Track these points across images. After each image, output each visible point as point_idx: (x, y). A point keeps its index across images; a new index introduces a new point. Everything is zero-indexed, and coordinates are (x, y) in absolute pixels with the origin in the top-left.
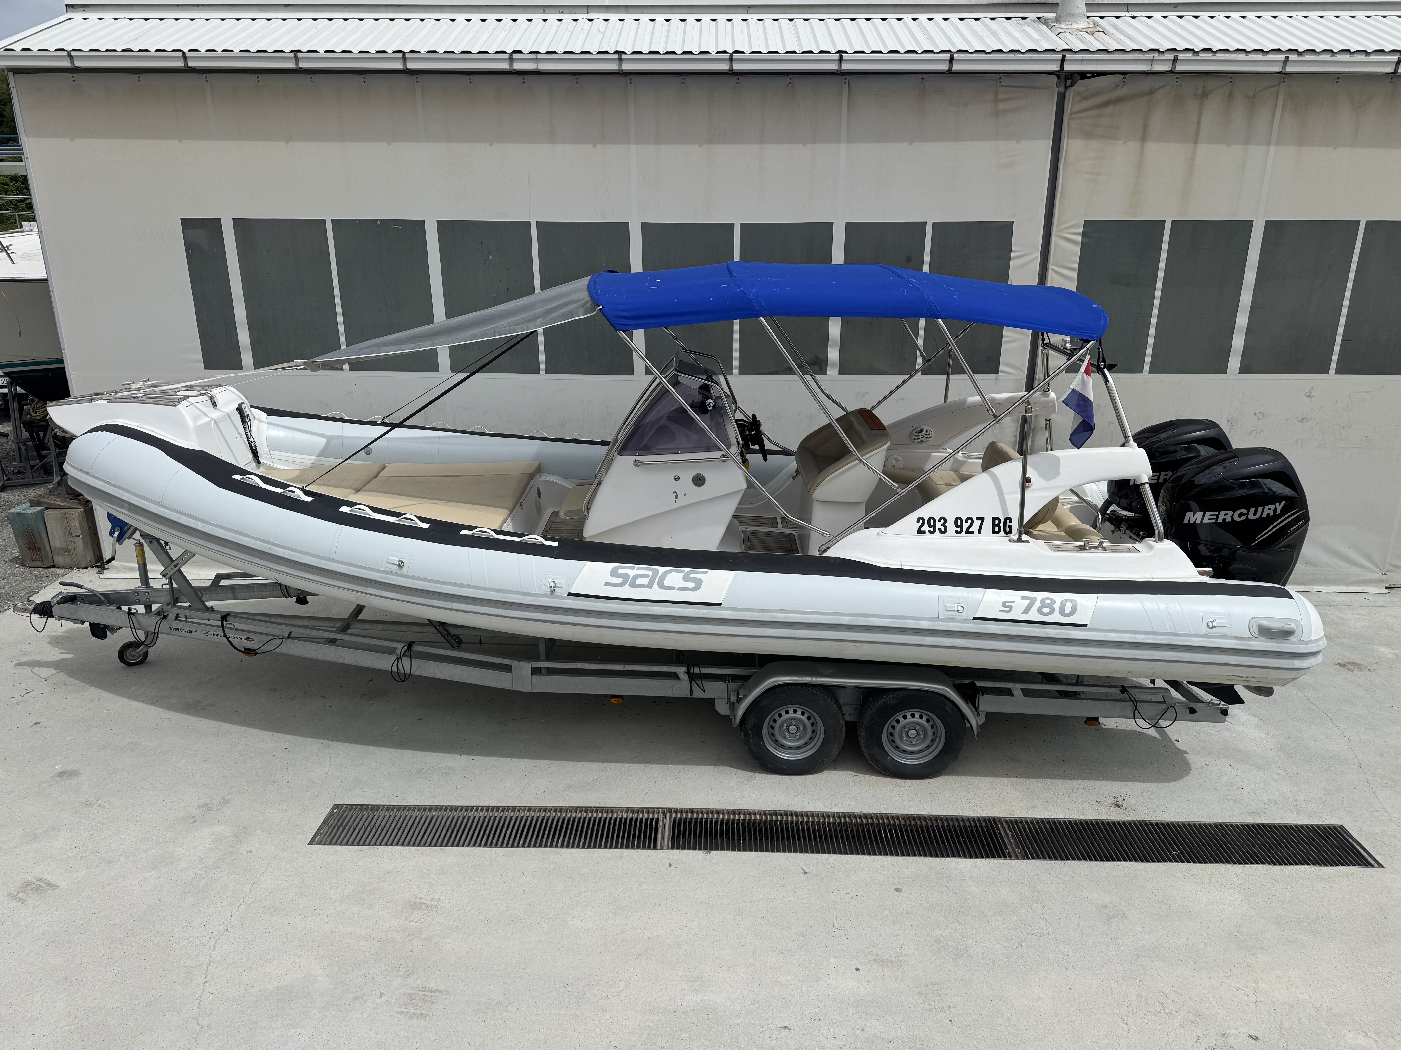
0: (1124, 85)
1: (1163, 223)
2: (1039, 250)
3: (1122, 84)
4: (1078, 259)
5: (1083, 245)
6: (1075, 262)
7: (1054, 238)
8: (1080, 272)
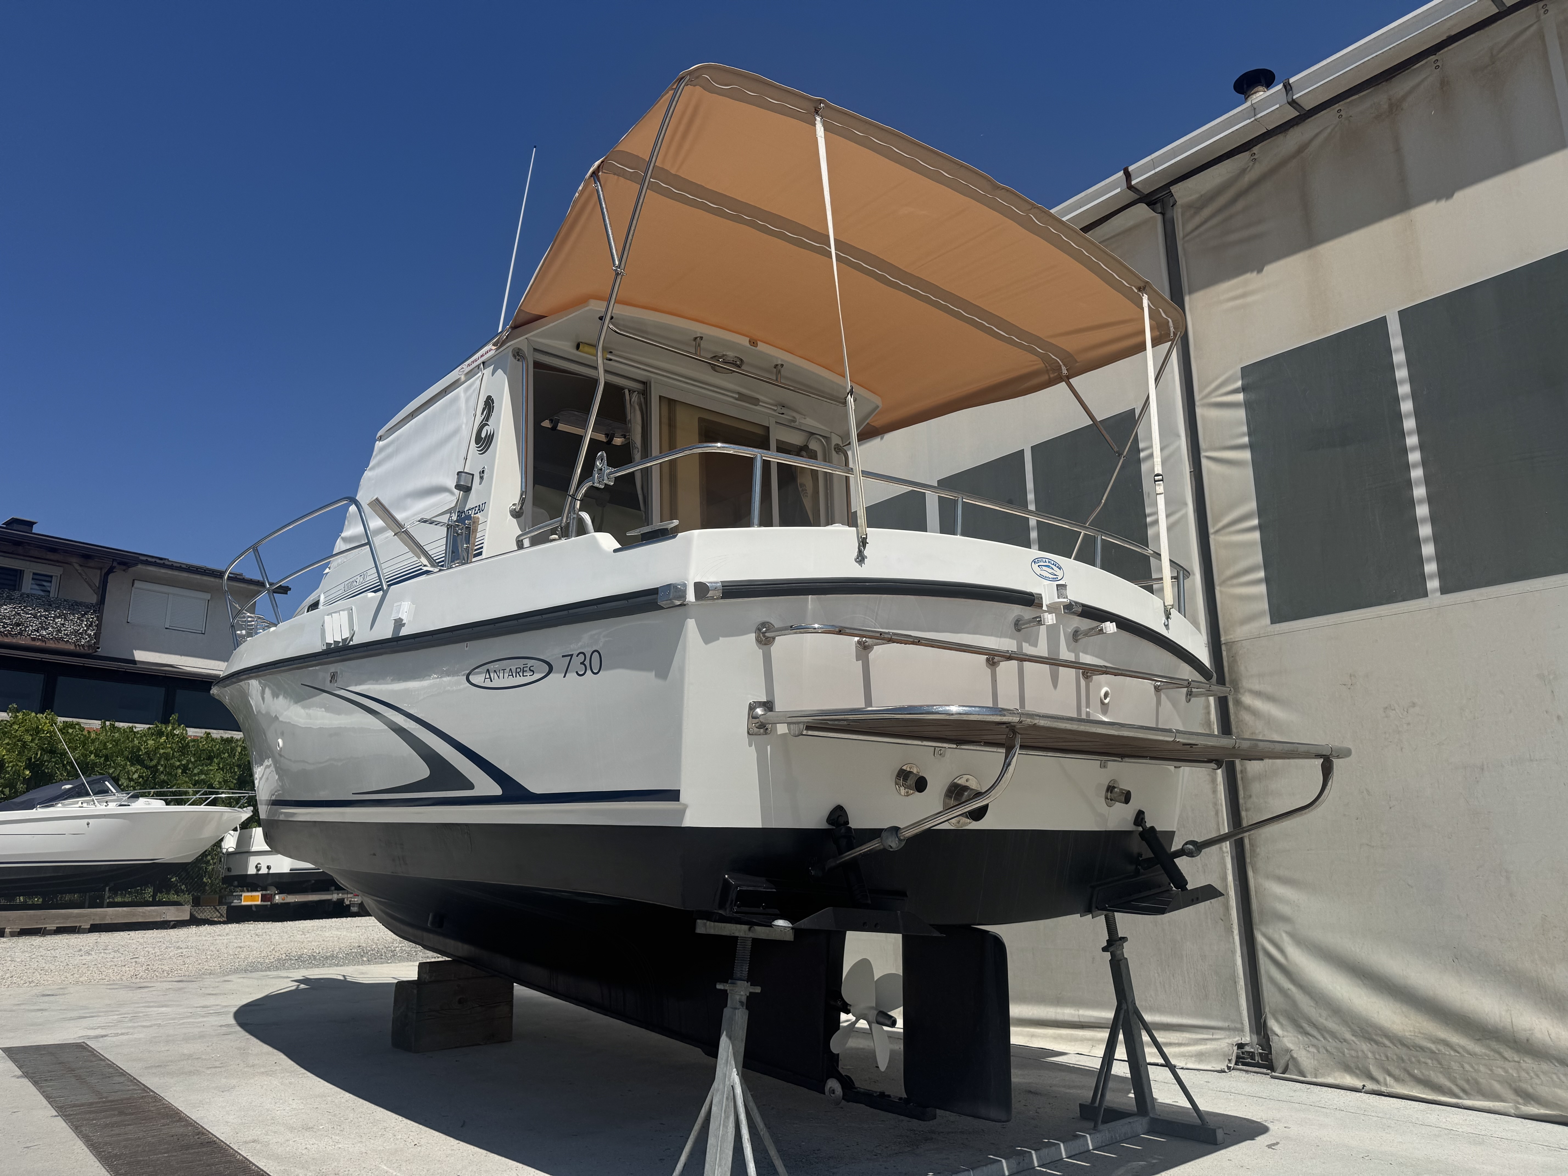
0: (1254, 164)
1: (1382, 322)
2: (1179, 436)
3: (1251, 164)
4: (1245, 429)
5: (1248, 405)
6: (1243, 435)
7: (1199, 411)
8: (1252, 446)
